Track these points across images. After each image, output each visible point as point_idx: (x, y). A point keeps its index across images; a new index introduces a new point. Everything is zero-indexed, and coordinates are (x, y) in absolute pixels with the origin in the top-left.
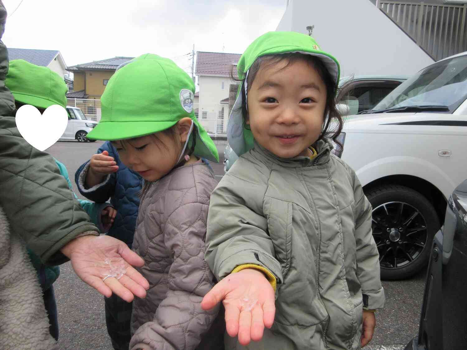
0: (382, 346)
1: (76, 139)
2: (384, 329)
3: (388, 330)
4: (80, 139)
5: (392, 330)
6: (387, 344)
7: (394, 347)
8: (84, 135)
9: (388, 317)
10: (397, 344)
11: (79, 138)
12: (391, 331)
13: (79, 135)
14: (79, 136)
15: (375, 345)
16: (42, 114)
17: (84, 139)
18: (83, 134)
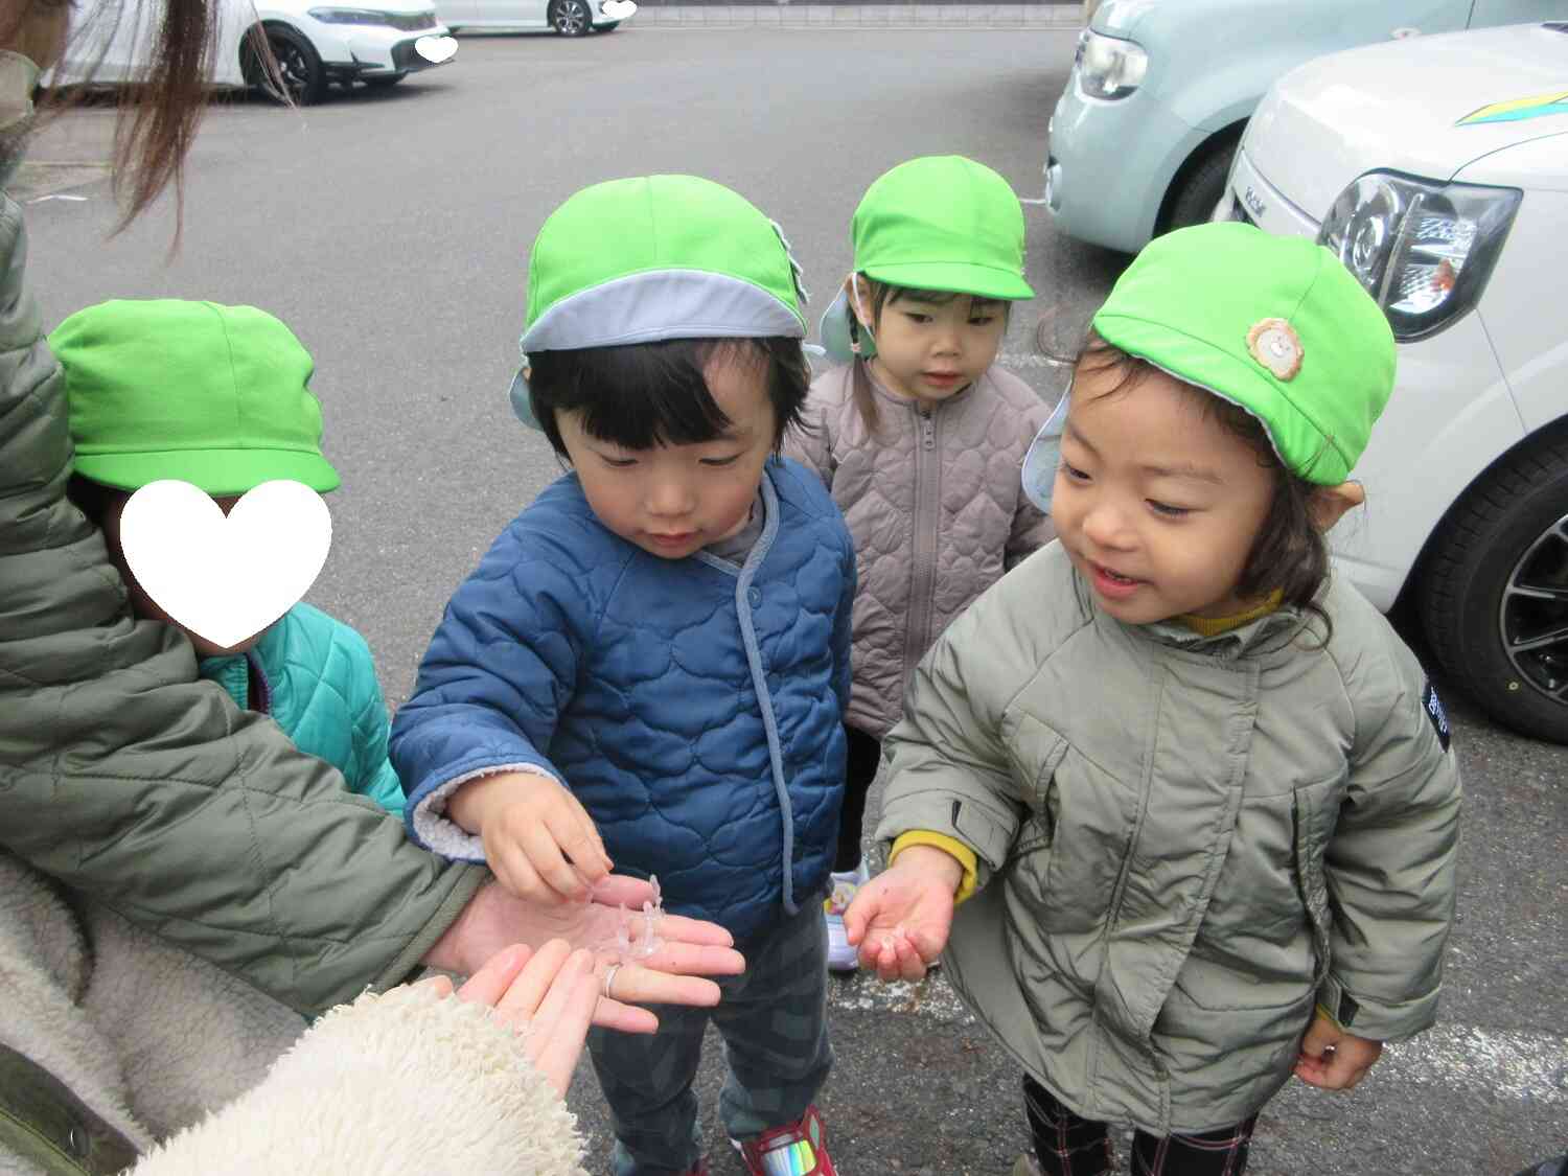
0: (1476, 1031)
1: (549, 25)
2: (1505, 961)
3: (1517, 967)
4: (563, 23)
5: (1534, 970)
6: (1495, 1026)
7: (1522, 1039)
8: (574, 7)
9: (1534, 915)
10: (1535, 1029)
11: (558, 20)
12: (1527, 973)
13: (560, 11)
14: (560, 15)
15: (1449, 1020)
16: (226, 515)
17: (575, 25)
18: (571, 6)
